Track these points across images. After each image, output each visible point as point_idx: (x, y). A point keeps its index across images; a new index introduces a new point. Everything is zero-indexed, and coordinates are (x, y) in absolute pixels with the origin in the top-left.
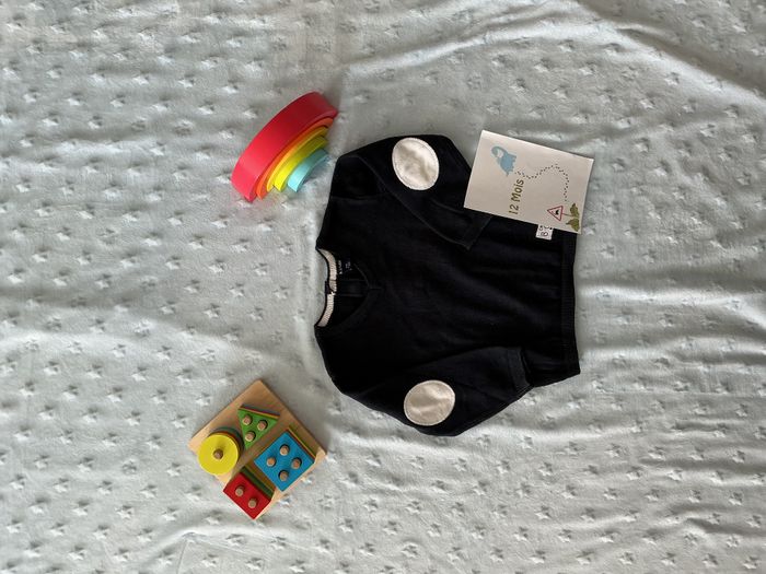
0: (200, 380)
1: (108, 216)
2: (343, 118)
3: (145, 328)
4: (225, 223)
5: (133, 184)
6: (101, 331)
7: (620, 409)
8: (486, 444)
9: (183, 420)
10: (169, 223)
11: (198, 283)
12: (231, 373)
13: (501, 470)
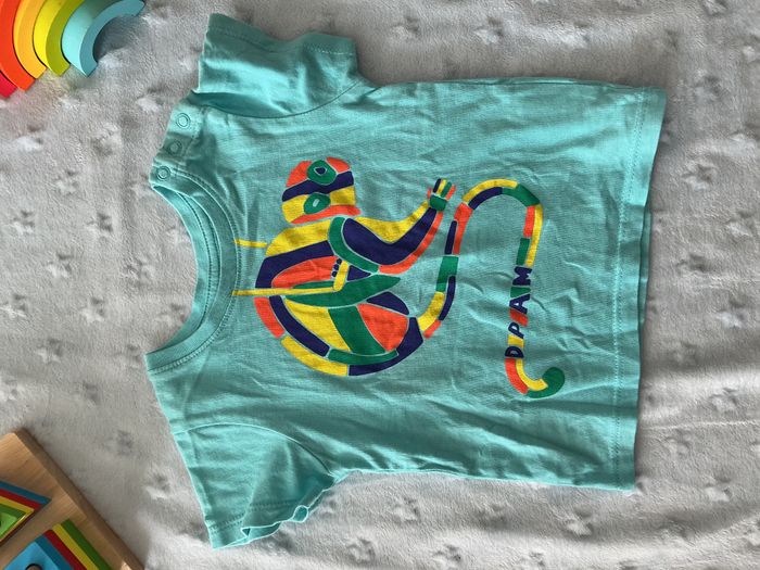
7: (724, 497)
8: (453, 565)
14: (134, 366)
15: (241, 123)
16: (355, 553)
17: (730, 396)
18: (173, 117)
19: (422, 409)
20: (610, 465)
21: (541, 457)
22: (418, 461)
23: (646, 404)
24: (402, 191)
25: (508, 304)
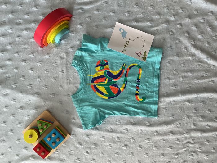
0: (26, 110)
2: (74, 18)
3: (7, 92)
4: (34, 55)
5: (2, 42)
7: (173, 119)
8: (127, 131)
9: (21, 124)
10: (14, 56)
11: (25, 76)
12: (36, 108)
13: (132, 140)
14: (69, 97)
15: (88, 54)
16: (109, 130)
17: (174, 101)
18: (76, 53)
19: (121, 104)
20: (154, 113)
21: (142, 112)
22: (121, 113)
23: (160, 103)
24: (117, 66)
25: (136, 86)
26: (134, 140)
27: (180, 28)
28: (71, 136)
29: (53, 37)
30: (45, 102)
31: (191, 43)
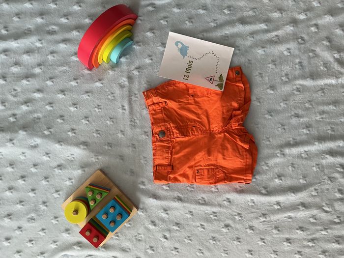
0: (67, 171)
1: (14, 81)
2: (141, 20)
3: (36, 143)
4: (77, 83)
5: (26, 63)
6: (12, 145)
7: (305, 182)
8: (228, 204)
9: (58, 193)
10: (46, 84)
11: (63, 116)
12: (83, 166)
13: (237, 218)
14: (134, 150)
16: (200, 201)
17: (306, 153)
26: (241, 217)
27: (316, 32)
28: (138, 212)
29: (108, 52)
30: (96, 158)
31: (334, 57)
